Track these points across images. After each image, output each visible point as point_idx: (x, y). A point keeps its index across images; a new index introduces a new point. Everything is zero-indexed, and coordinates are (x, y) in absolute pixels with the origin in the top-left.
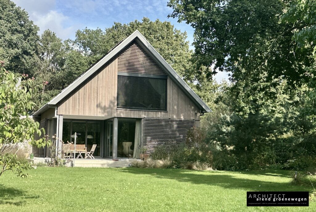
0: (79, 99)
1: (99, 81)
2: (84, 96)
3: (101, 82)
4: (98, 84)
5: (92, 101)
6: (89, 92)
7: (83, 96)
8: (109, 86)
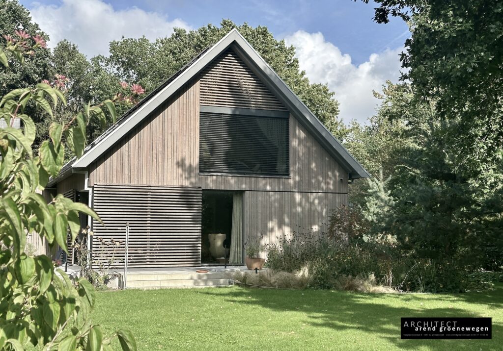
0: (129, 156)
1: (166, 124)
2: (140, 152)
3: (170, 125)
4: (163, 130)
5: (154, 160)
6: (148, 143)
7: (136, 151)
8: (185, 132)
